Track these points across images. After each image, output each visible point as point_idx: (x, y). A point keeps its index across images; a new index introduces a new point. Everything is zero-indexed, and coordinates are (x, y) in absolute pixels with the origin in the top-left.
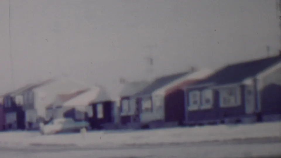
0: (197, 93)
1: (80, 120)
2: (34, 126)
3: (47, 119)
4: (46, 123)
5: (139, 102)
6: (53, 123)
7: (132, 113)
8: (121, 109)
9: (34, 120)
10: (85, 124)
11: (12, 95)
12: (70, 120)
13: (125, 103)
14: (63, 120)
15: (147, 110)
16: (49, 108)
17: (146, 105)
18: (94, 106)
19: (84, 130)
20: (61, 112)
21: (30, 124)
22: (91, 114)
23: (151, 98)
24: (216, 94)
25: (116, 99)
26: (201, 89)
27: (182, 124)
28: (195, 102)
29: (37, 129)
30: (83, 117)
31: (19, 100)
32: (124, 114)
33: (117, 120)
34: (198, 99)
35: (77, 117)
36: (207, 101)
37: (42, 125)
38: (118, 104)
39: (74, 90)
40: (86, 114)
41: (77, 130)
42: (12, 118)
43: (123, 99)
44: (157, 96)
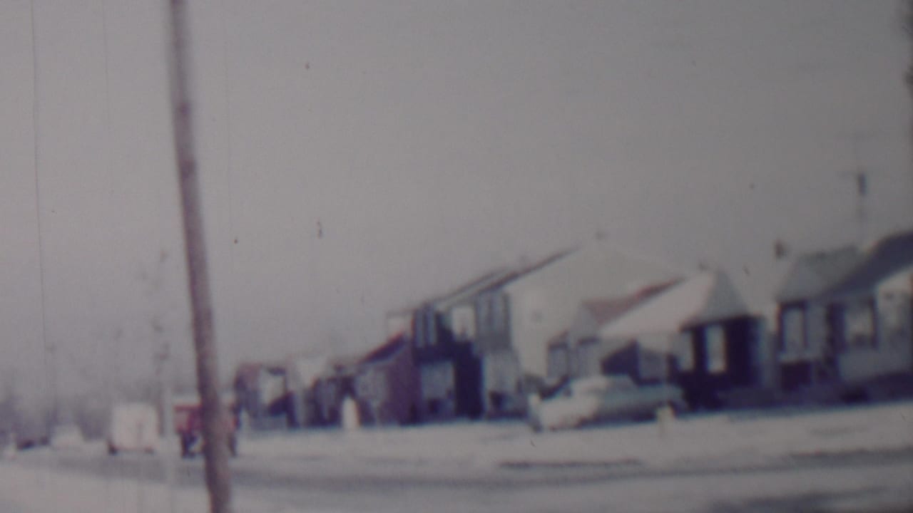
1: (654, 382)
2: (509, 406)
3: (551, 381)
4: (547, 393)
5: (834, 317)
6: (569, 394)
7: (814, 353)
8: (780, 341)
9: (510, 386)
10: (671, 392)
11: (441, 307)
12: (625, 380)
13: (794, 318)
14: (600, 381)
15: (860, 341)
16: (557, 346)
17: (857, 324)
18: (697, 332)
19: (665, 414)
20: (595, 356)
21: (498, 399)
22: (687, 361)
23: (871, 304)
25: (764, 308)
29: (520, 414)
30: (663, 370)
31: (462, 322)
32: (789, 357)
33: (768, 377)
35: (646, 370)
37: (534, 400)
38: (771, 325)
39: (633, 286)
40: (672, 360)
41: (644, 415)
42: (440, 381)
43: (787, 306)
44: (889, 296)
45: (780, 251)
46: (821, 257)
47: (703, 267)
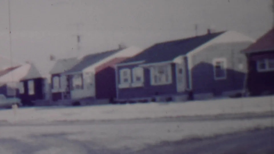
0: (128, 71)
1: (11, 97)
5: (69, 79)
7: (63, 90)
8: (52, 86)
10: (16, 100)
13: (56, 79)
15: (78, 87)
17: (76, 82)
18: (25, 82)
22: (22, 91)
23: (82, 75)
24: (147, 72)
25: (46, 75)
26: (131, 67)
27: (113, 101)
28: (126, 80)
30: (14, 93)
32: (55, 91)
33: (48, 97)
34: (128, 77)
35: (9, 93)
36: (138, 79)
38: (49, 81)
39: (5, 68)
40: (17, 90)
43: (54, 76)
44: (87, 73)
45: (52, 58)
46: (65, 60)
47: (27, 62)
